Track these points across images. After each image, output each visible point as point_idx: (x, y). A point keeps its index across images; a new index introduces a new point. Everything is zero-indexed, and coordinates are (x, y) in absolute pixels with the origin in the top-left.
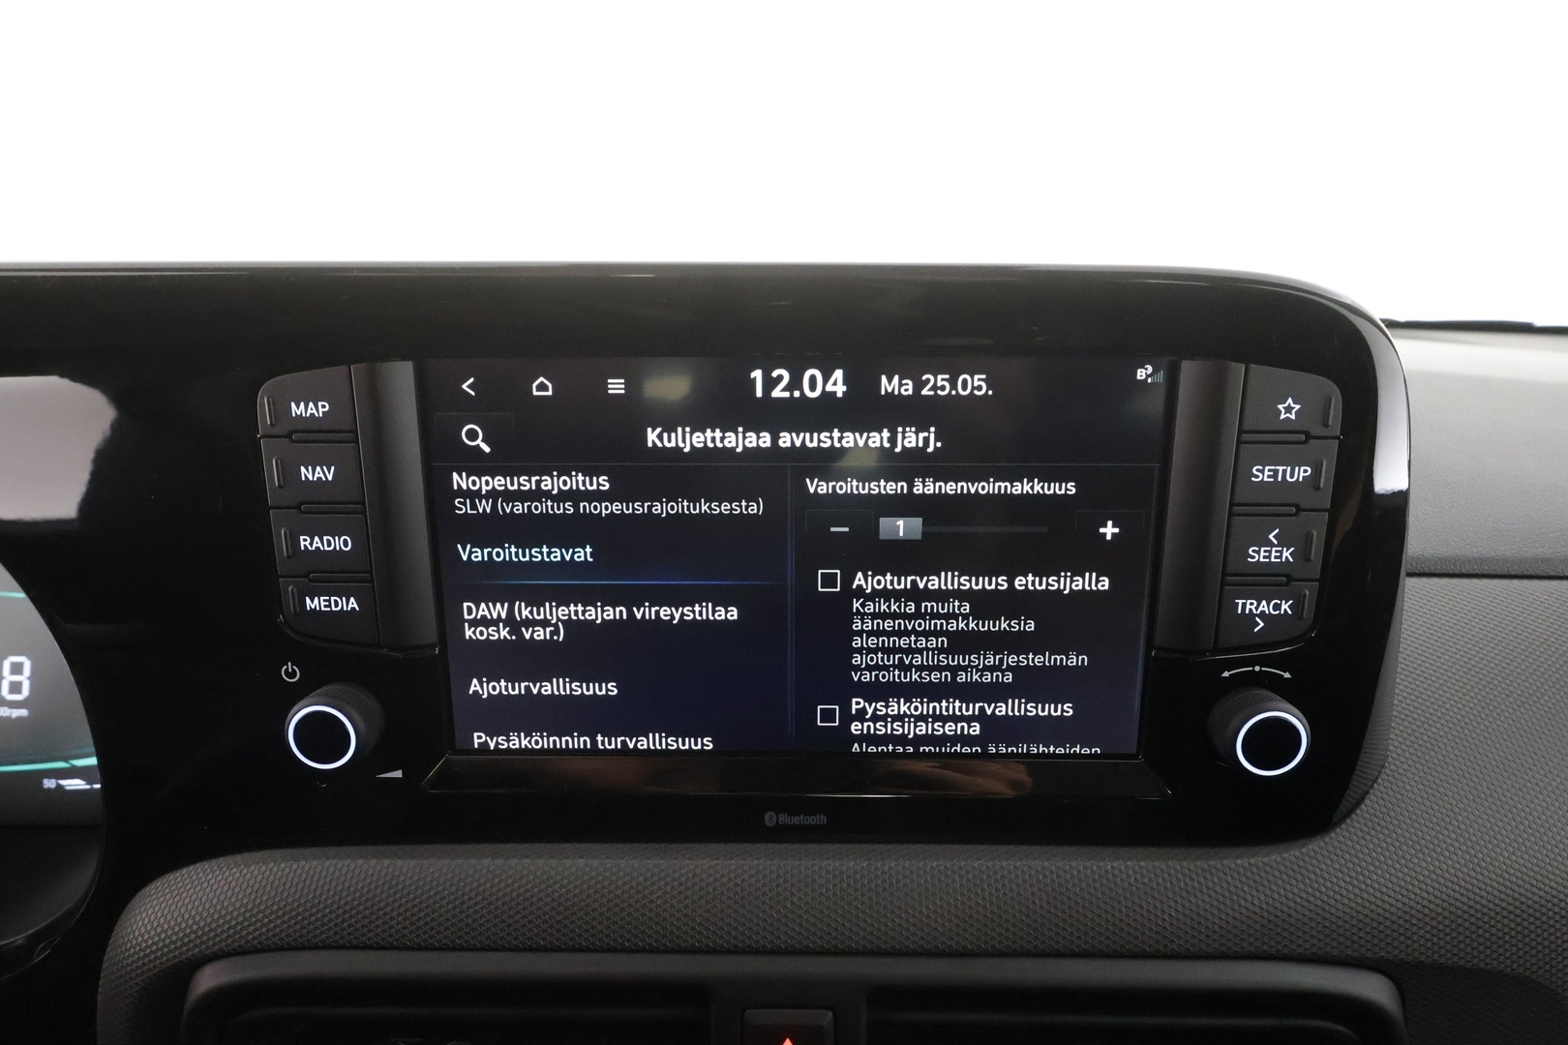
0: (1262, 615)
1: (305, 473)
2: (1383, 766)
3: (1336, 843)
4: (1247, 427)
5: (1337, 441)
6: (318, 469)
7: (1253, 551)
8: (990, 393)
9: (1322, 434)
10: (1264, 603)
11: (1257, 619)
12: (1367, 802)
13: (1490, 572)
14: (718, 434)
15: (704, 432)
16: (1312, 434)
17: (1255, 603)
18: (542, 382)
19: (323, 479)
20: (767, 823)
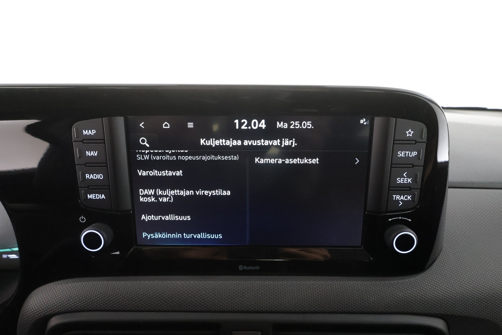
0: (402, 200)
1: (88, 153)
2: (441, 250)
3: (426, 276)
4: (396, 139)
5: (425, 144)
6: (92, 152)
7: (398, 179)
8: (313, 127)
9: (421, 141)
10: (402, 196)
11: (400, 202)
12: (436, 262)
13: (475, 187)
14: (224, 141)
15: (219, 140)
16: (417, 141)
17: (399, 196)
18: (166, 124)
19: (94, 155)
20: (240, 269)
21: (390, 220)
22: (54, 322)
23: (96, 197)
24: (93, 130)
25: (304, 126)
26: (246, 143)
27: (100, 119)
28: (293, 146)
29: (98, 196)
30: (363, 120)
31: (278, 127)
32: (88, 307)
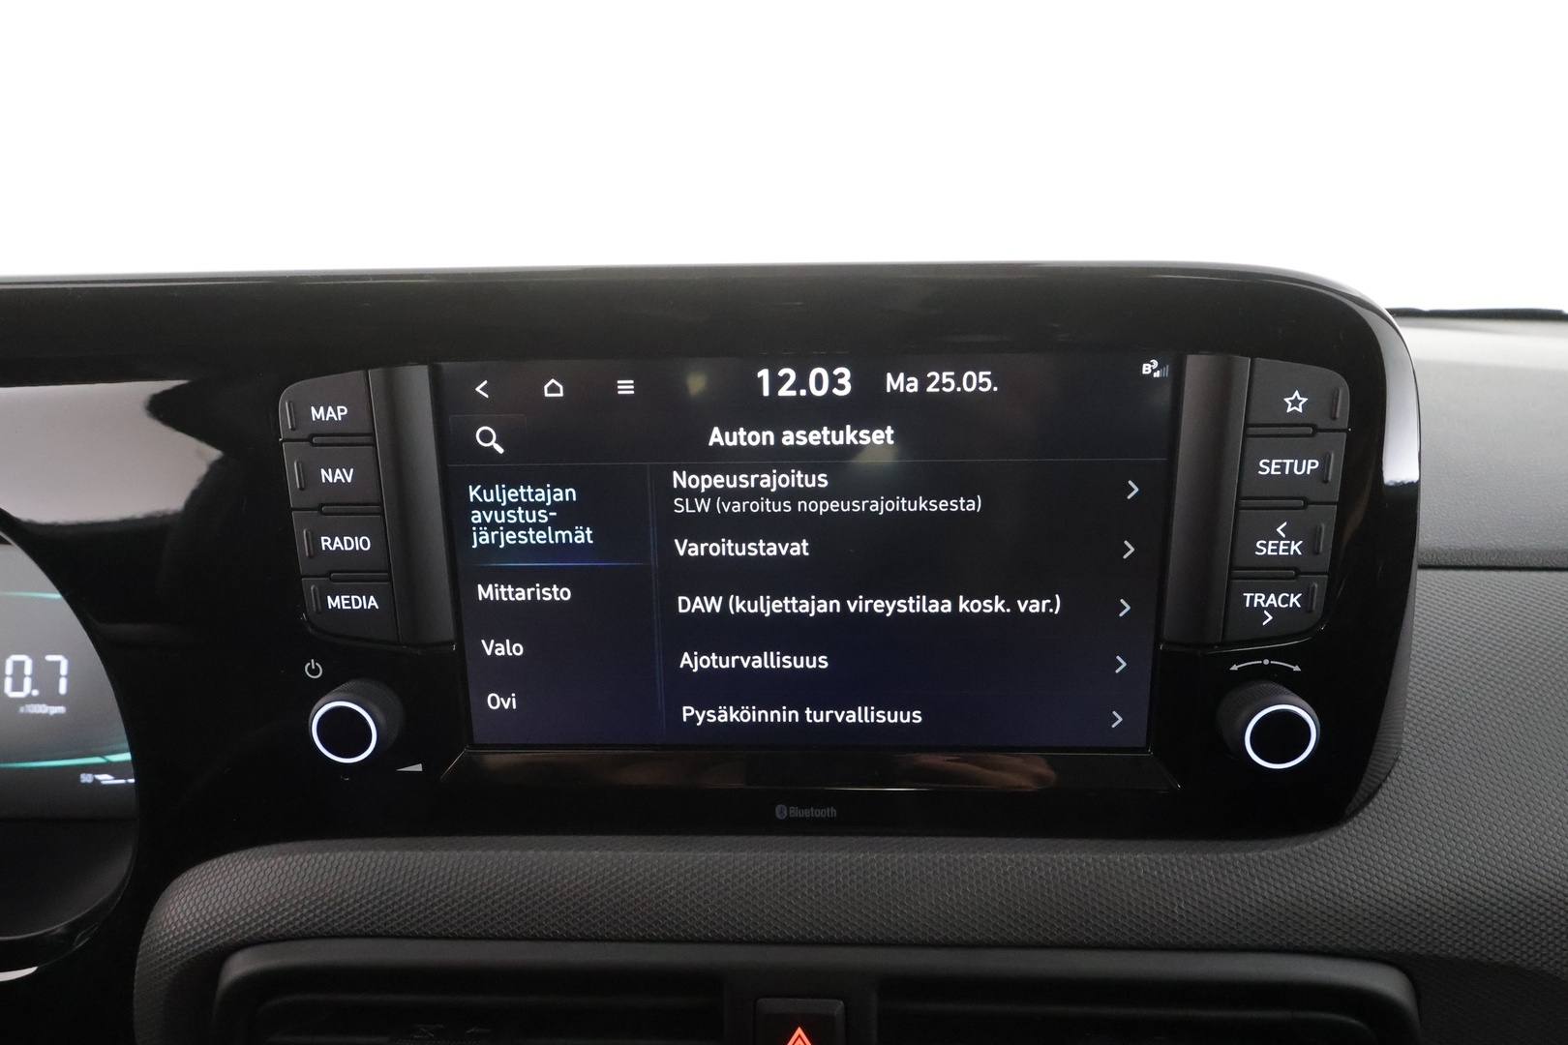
0: (1271, 608)
1: (326, 475)
2: (1396, 760)
3: (1348, 837)
4: (1252, 421)
5: (1345, 434)
6: (338, 471)
7: (1261, 545)
8: (995, 389)
9: (1331, 427)
10: (1272, 596)
11: (1266, 612)
12: (1380, 795)
13: (1509, 564)
16: (1319, 427)
17: (1263, 596)
18: (553, 384)
19: (343, 481)
20: (778, 816)
21: (1235, 668)
22: (238, 967)
23: (350, 604)
24: (339, 408)
25: (970, 384)
27: (360, 373)
29: (356, 600)
30: (1152, 364)
31: (888, 390)
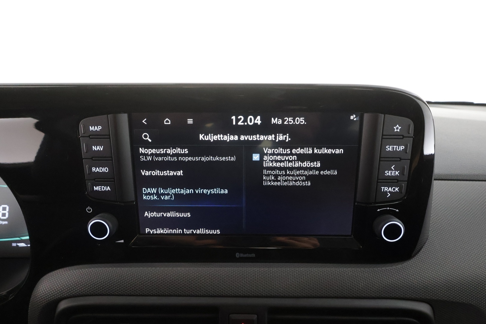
1: (94, 148)
2: (427, 239)
3: (413, 263)
4: (384, 134)
5: (412, 138)
6: (98, 147)
7: (387, 172)
8: (305, 123)
9: (408, 136)
10: (390, 188)
11: (388, 193)
13: (460, 179)
14: (222, 136)
15: (217, 135)
16: (404, 136)
17: (387, 188)
19: (100, 150)
20: (237, 257)
21: (379, 210)
22: (63, 305)
23: (101, 189)
24: (99, 127)
26: (242, 138)
27: (106, 116)
28: (287, 141)
29: (103, 188)
30: (353, 116)
31: (272, 123)
32: (95, 291)
